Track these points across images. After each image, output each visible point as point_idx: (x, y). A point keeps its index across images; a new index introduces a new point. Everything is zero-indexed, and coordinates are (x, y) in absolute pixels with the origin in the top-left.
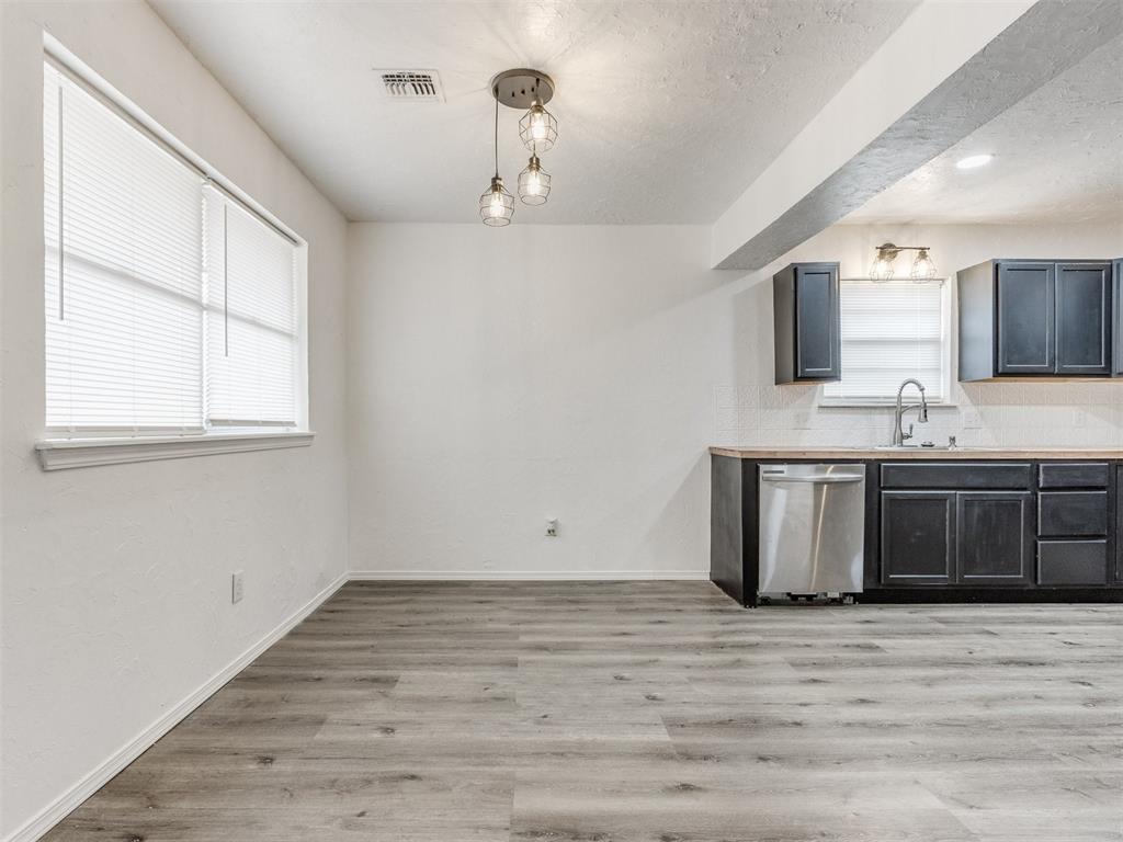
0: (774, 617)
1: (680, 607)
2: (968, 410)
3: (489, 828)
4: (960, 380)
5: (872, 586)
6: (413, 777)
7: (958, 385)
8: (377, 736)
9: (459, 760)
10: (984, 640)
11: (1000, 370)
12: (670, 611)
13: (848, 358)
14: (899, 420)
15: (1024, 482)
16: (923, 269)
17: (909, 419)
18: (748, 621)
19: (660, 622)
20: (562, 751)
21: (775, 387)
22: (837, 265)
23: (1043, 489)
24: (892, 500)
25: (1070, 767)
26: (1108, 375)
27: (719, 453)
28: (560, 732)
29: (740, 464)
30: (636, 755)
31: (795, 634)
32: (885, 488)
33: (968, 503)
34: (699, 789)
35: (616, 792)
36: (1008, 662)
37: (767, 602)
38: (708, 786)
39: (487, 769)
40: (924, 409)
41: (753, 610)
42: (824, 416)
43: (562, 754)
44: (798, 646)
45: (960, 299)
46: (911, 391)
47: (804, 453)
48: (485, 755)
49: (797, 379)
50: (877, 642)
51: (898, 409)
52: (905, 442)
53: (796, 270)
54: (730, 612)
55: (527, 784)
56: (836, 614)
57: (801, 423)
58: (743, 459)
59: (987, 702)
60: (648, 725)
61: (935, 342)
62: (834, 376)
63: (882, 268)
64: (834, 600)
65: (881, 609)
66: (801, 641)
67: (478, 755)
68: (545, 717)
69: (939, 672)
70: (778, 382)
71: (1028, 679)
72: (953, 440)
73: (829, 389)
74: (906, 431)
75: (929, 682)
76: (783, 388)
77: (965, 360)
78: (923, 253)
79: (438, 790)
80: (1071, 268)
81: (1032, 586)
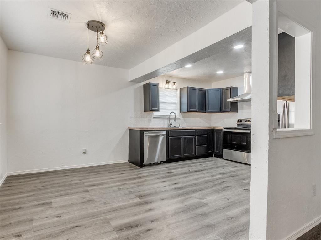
0: (148, 169)
1: (125, 170)
2: (182, 119)
3: (109, 232)
4: (180, 112)
5: (167, 159)
6: (77, 226)
7: (180, 113)
8: (56, 219)
9: (88, 219)
10: (190, 168)
11: (189, 110)
12: (123, 171)
13: (161, 106)
14: (170, 121)
15: (194, 134)
16: (174, 87)
17: (172, 121)
18: (143, 171)
19: (122, 174)
20: (116, 209)
21: (144, 112)
22: (159, 84)
23: (197, 135)
24: (171, 139)
25: (214, 188)
26: (205, 112)
27: (130, 129)
28: (112, 205)
29: (139, 132)
30: (135, 205)
31: (154, 172)
32: (170, 136)
33: (185, 139)
34: (153, 209)
35: (135, 215)
36: (196, 171)
37: (145, 166)
38: (155, 208)
39: (98, 219)
40: (175, 118)
41: (142, 168)
42: (155, 120)
43: (116, 210)
44: (156, 174)
45: (180, 94)
46: (173, 114)
47: (154, 129)
48: (95, 215)
49: (150, 110)
50: (172, 171)
51: (169, 118)
52: (171, 126)
53: (150, 84)
54: (137, 169)
55: (112, 219)
56: (160, 166)
57: (149, 121)
58: (140, 130)
59: (197, 179)
60: (134, 198)
61: (175, 103)
62: (158, 110)
63: (167, 86)
64: (159, 163)
65: (169, 164)
66: (157, 173)
67: (93, 216)
68: (106, 202)
69: (186, 175)
70: (144, 111)
71: (201, 174)
72: (179, 125)
73: (156, 113)
74: (171, 123)
75: (185, 177)
76: (145, 113)
77: (181, 108)
78: (174, 84)
79: (87, 228)
80: (200, 90)
81: (195, 156)
